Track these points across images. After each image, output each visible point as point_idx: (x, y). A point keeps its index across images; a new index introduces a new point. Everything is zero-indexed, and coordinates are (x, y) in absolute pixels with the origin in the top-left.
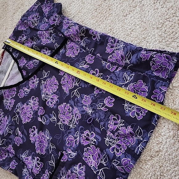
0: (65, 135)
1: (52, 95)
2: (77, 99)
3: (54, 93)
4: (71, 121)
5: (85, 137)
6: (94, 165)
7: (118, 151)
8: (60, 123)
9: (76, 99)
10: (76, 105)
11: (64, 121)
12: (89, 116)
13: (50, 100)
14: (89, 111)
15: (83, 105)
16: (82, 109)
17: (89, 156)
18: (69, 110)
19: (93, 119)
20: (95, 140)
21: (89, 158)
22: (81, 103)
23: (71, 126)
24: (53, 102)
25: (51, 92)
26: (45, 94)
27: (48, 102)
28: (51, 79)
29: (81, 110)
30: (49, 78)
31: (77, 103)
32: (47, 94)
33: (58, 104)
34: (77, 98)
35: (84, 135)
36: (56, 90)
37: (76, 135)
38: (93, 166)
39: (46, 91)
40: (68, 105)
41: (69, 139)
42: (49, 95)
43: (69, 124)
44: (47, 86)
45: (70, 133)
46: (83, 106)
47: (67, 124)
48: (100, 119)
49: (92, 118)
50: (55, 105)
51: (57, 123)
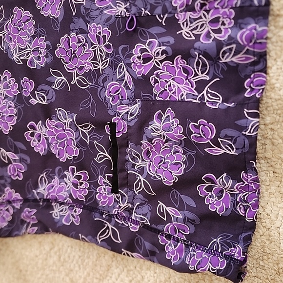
0: (99, 90)
1: (30, 43)
2: (85, 8)
3: (33, 37)
4: (95, 58)
5: (139, 58)
6: (186, 92)
7: (219, 31)
8: (76, 78)
9: (82, 9)
10: (88, 19)
11: (81, 68)
12: (124, 18)
13: (32, 55)
14: (121, 9)
15: (101, 9)
16: (104, 18)
17: (169, 84)
18: (79, 41)
19: (136, 17)
20: (164, 48)
21: (170, 86)
22: (96, 10)
23: (100, 67)
24: (41, 53)
25: (26, 39)
26: (16, 52)
27: (32, 62)
28: (13, 18)
29: (103, 20)
30: (8, 18)
31: (88, 15)
32: (20, 50)
33: (51, 49)
34: (82, 7)
35: (136, 56)
36: (33, 30)
37: (120, 73)
38: (185, 94)
39: (15, 45)
40: (73, 34)
41: (110, 92)
42: (26, 48)
43: (95, 67)
44: (12, 35)
45: (105, 80)
46: (102, 12)
47: (90, 70)
48: (149, 7)
49: (132, 18)
50: (47, 56)
51: (70, 84)
